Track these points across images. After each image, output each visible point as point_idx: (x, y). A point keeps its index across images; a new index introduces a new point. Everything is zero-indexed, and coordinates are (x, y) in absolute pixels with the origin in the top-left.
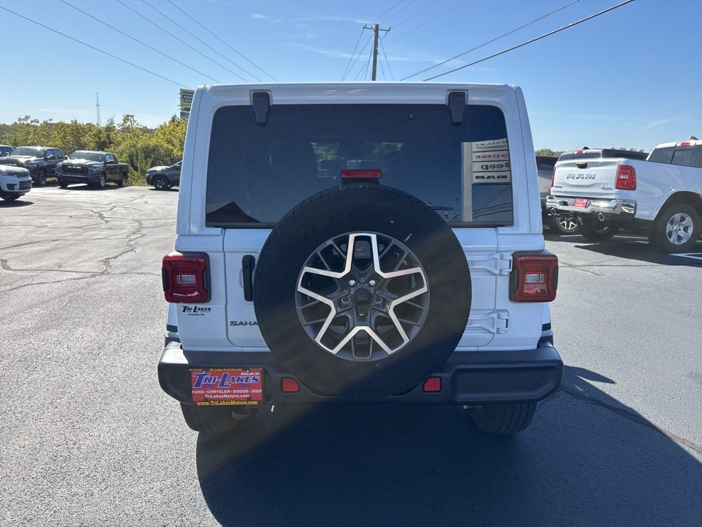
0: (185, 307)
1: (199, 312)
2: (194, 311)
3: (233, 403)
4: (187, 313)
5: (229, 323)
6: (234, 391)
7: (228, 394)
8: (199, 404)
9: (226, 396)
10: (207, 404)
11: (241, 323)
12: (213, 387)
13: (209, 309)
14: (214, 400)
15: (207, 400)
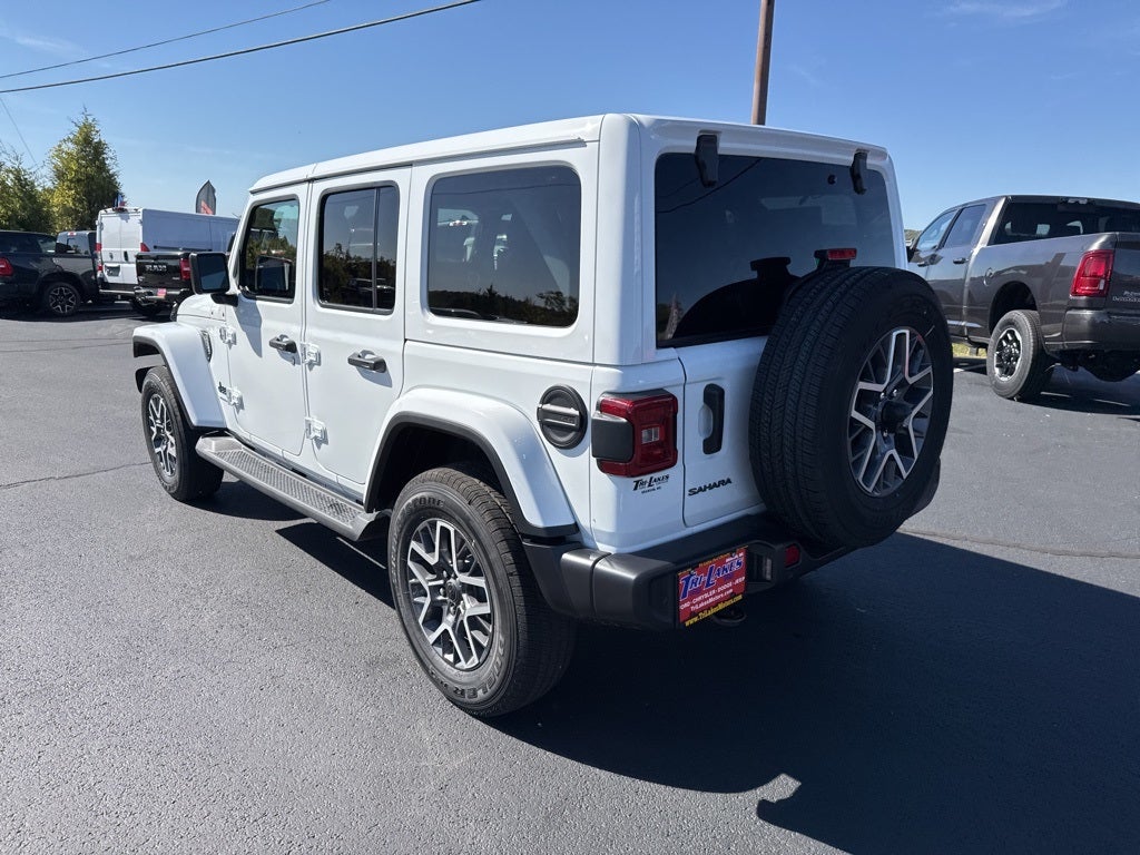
0: (637, 482)
1: (655, 486)
2: (650, 485)
3: (721, 606)
4: (639, 490)
5: (687, 492)
6: (720, 589)
7: (713, 596)
8: (687, 624)
9: (711, 600)
10: (696, 619)
11: (700, 490)
12: (698, 592)
13: (667, 477)
14: (702, 610)
15: (694, 614)
